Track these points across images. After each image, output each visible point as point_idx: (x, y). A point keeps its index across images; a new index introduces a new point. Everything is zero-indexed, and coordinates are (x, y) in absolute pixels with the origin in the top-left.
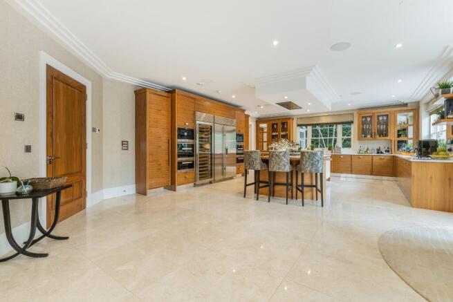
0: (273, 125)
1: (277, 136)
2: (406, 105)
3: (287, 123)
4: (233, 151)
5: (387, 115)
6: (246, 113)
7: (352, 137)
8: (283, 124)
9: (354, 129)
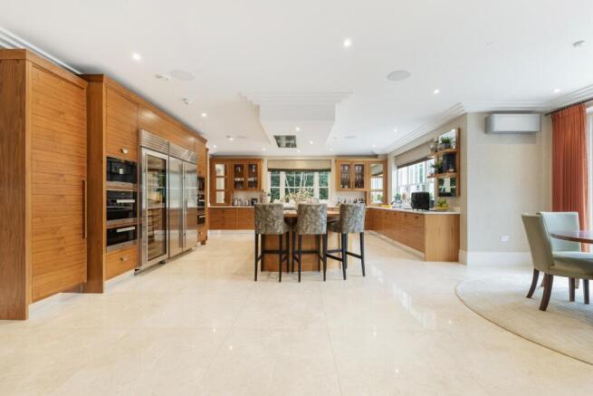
0: (236, 166)
1: (241, 183)
2: (376, 156)
3: (256, 166)
4: (192, 204)
5: (363, 166)
6: (207, 146)
7: (329, 187)
8: (250, 166)
9: (331, 179)
